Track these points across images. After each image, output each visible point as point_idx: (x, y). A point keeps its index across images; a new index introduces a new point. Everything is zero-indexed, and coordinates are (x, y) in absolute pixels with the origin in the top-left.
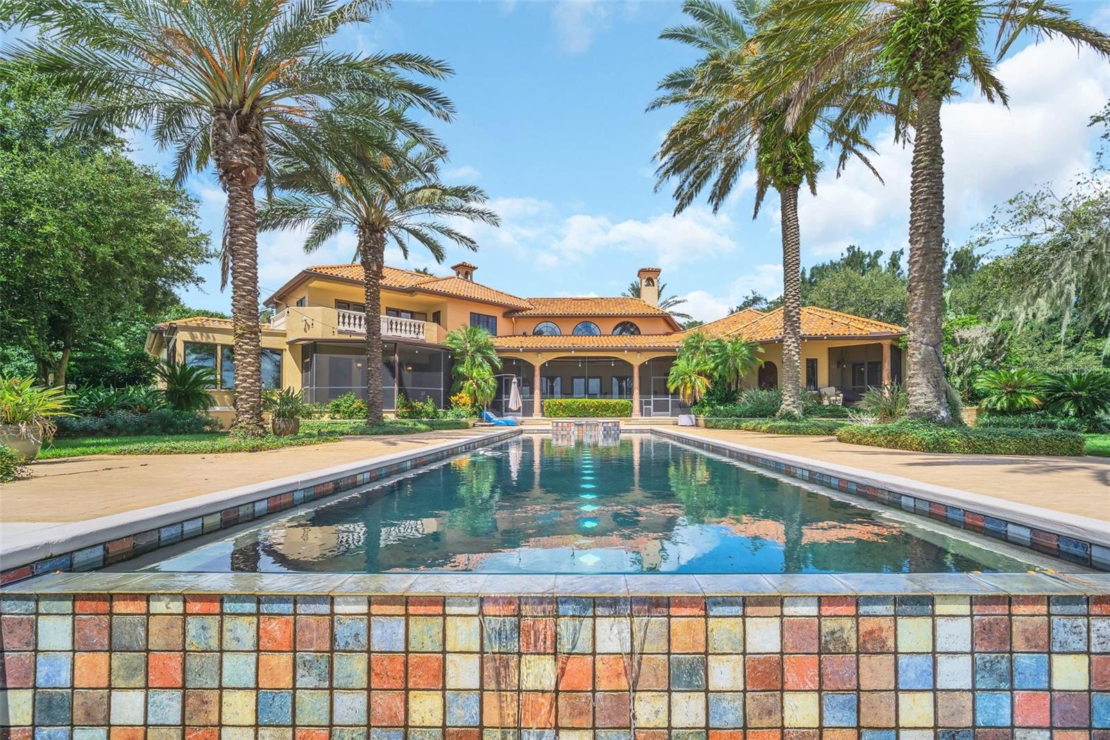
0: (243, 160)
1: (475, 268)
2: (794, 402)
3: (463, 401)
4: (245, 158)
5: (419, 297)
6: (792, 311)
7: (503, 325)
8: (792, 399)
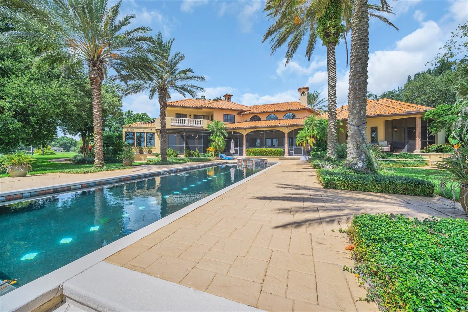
0: (95, 76)
1: (231, 96)
2: (332, 152)
3: (211, 150)
4: (95, 75)
5: (203, 110)
6: (331, 106)
7: (237, 118)
8: (331, 151)
